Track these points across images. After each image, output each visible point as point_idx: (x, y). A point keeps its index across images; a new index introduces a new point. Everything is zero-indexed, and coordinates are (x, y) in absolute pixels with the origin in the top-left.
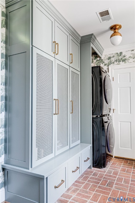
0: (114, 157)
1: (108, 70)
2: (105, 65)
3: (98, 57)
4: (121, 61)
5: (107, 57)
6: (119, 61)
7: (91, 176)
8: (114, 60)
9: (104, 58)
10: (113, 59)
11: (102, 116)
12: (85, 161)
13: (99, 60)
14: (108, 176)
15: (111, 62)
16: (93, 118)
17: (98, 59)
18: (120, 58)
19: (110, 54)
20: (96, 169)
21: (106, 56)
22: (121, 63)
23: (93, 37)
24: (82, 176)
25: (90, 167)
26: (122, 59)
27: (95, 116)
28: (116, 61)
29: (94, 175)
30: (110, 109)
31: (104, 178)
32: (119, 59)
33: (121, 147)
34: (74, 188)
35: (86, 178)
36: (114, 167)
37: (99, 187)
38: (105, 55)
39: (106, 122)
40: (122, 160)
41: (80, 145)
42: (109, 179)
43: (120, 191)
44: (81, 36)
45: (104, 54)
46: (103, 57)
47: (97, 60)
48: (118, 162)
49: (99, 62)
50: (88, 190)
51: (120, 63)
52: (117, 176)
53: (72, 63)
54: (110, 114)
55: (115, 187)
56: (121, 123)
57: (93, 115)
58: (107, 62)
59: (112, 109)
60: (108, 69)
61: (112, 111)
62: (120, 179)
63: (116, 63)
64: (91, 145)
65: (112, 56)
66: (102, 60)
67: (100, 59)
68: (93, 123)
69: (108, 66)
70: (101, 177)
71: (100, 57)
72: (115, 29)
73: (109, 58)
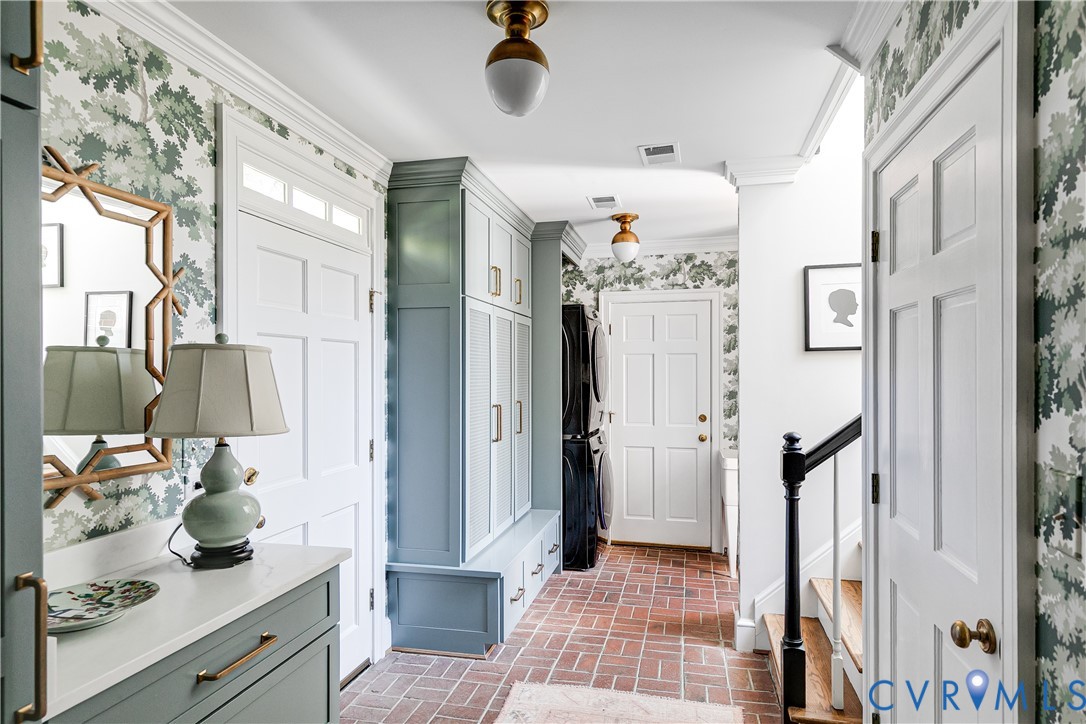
0: (609, 543)
1: (598, 303)
2: (589, 287)
3: (568, 263)
4: (632, 280)
5: (595, 266)
6: (627, 282)
7: (564, 588)
8: (612, 277)
9: (586, 268)
10: (610, 274)
11: (587, 435)
12: (550, 552)
13: (572, 272)
14: (603, 583)
15: (604, 281)
16: (564, 441)
17: (570, 268)
18: (629, 272)
19: (601, 259)
20: (571, 573)
21: (592, 262)
22: (631, 286)
23: (567, 228)
24: (543, 590)
25: (556, 571)
26: (633, 275)
27: (569, 437)
28: (619, 279)
29: (570, 584)
30: (602, 412)
31: (596, 588)
32: (625, 277)
33: (628, 515)
34: (534, 612)
35: (553, 593)
36: (612, 565)
37: (589, 604)
38: (590, 260)
39: (596, 452)
40: (631, 548)
41: (530, 515)
42: (607, 589)
43: (634, 607)
44: (536, 221)
45: (586, 255)
46: (582, 265)
47: (567, 272)
48: (622, 554)
49: (572, 276)
50: (566, 612)
51: (629, 285)
52: (625, 583)
53: (519, 303)
54: (602, 428)
55: (624, 602)
56: (630, 449)
57: (564, 433)
58: (593, 279)
59: (606, 411)
60: (597, 300)
61: (606, 418)
62: (631, 586)
63: (617, 286)
64: (560, 513)
65: (606, 265)
66: (581, 272)
67: (574, 268)
68: (564, 454)
69: (598, 291)
70: (590, 587)
71: (575, 265)
72: (624, 223)
73: (601, 270)
